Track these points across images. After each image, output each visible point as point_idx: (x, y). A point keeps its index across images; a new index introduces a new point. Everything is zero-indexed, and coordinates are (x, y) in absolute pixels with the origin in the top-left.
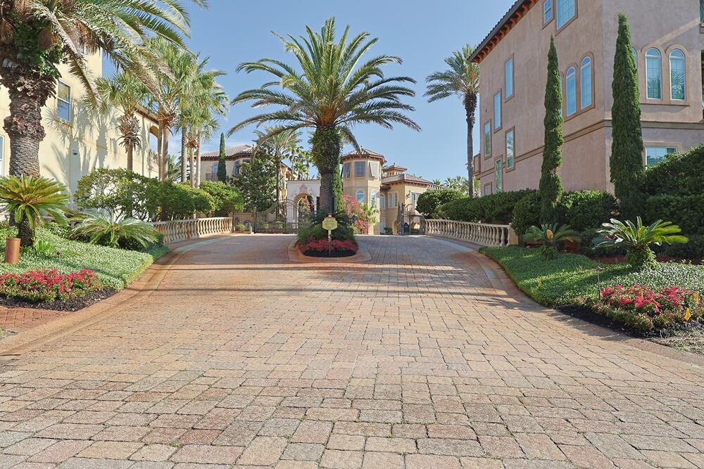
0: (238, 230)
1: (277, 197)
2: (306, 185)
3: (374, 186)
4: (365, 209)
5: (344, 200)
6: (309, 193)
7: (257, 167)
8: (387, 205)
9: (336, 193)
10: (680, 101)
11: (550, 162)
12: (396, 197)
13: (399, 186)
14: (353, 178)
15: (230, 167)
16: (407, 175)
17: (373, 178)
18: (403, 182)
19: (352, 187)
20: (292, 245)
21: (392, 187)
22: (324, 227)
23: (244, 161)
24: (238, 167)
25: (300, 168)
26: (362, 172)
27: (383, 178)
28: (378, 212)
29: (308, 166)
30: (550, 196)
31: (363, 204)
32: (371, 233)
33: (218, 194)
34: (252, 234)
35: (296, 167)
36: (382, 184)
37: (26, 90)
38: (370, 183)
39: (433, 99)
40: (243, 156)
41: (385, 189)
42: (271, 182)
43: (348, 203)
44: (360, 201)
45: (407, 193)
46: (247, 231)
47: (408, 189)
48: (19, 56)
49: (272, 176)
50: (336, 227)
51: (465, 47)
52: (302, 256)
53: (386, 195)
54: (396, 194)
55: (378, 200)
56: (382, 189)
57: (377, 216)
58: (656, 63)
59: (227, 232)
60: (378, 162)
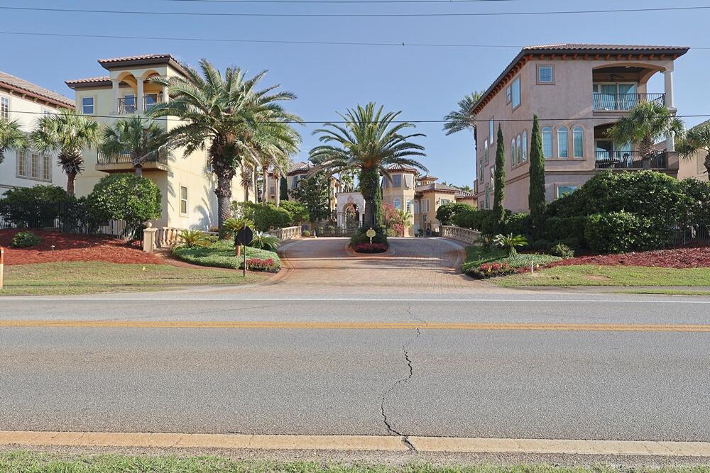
0: (304, 235)
1: (329, 206)
2: (352, 196)
3: (409, 194)
4: (401, 214)
5: (383, 207)
6: (355, 203)
7: (313, 181)
8: (420, 211)
9: (377, 203)
10: (580, 158)
11: (498, 197)
12: (428, 203)
13: (430, 194)
14: (391, 189)
15: (290, 181)
16: (437, 184)
17: (407, 188)
18: (433, 190)
19: (390, 196)
20: (346, 247)
21: (425, 195)
22: (368, 235)
23: (301, 177)
24: (296, 182)
25: (347, 179)
26: (398, 184)
27: (417, 186)
28: (412, 217)
29: (353, 177)
30: (497, 216)
31: (399, 210)
32: (407, 235)
33: (292, 210)
34: (316, 238)
35: (343, 178)
36: (416, 192)
37: (226, 175)
38: (405, 192)
39: (451, 132)
40: (301, 173)
41: (419, 196)
42: (324, 194)
43: (387, 209)
44: (397, 208)
45: (437, 200)
46: (312, 235)
47: (438, 196)
48: (224, 160)
49: (324, 188)
50: (375, 235)
51: (474, 93)
52: (355, 253)
53: (420, 201)
54: (428, 201)
55: (412, 206)
56: (416, 197)
57: (412, 221)
58: (565, 136)
59: (298, 237)
60: (412, 175)
